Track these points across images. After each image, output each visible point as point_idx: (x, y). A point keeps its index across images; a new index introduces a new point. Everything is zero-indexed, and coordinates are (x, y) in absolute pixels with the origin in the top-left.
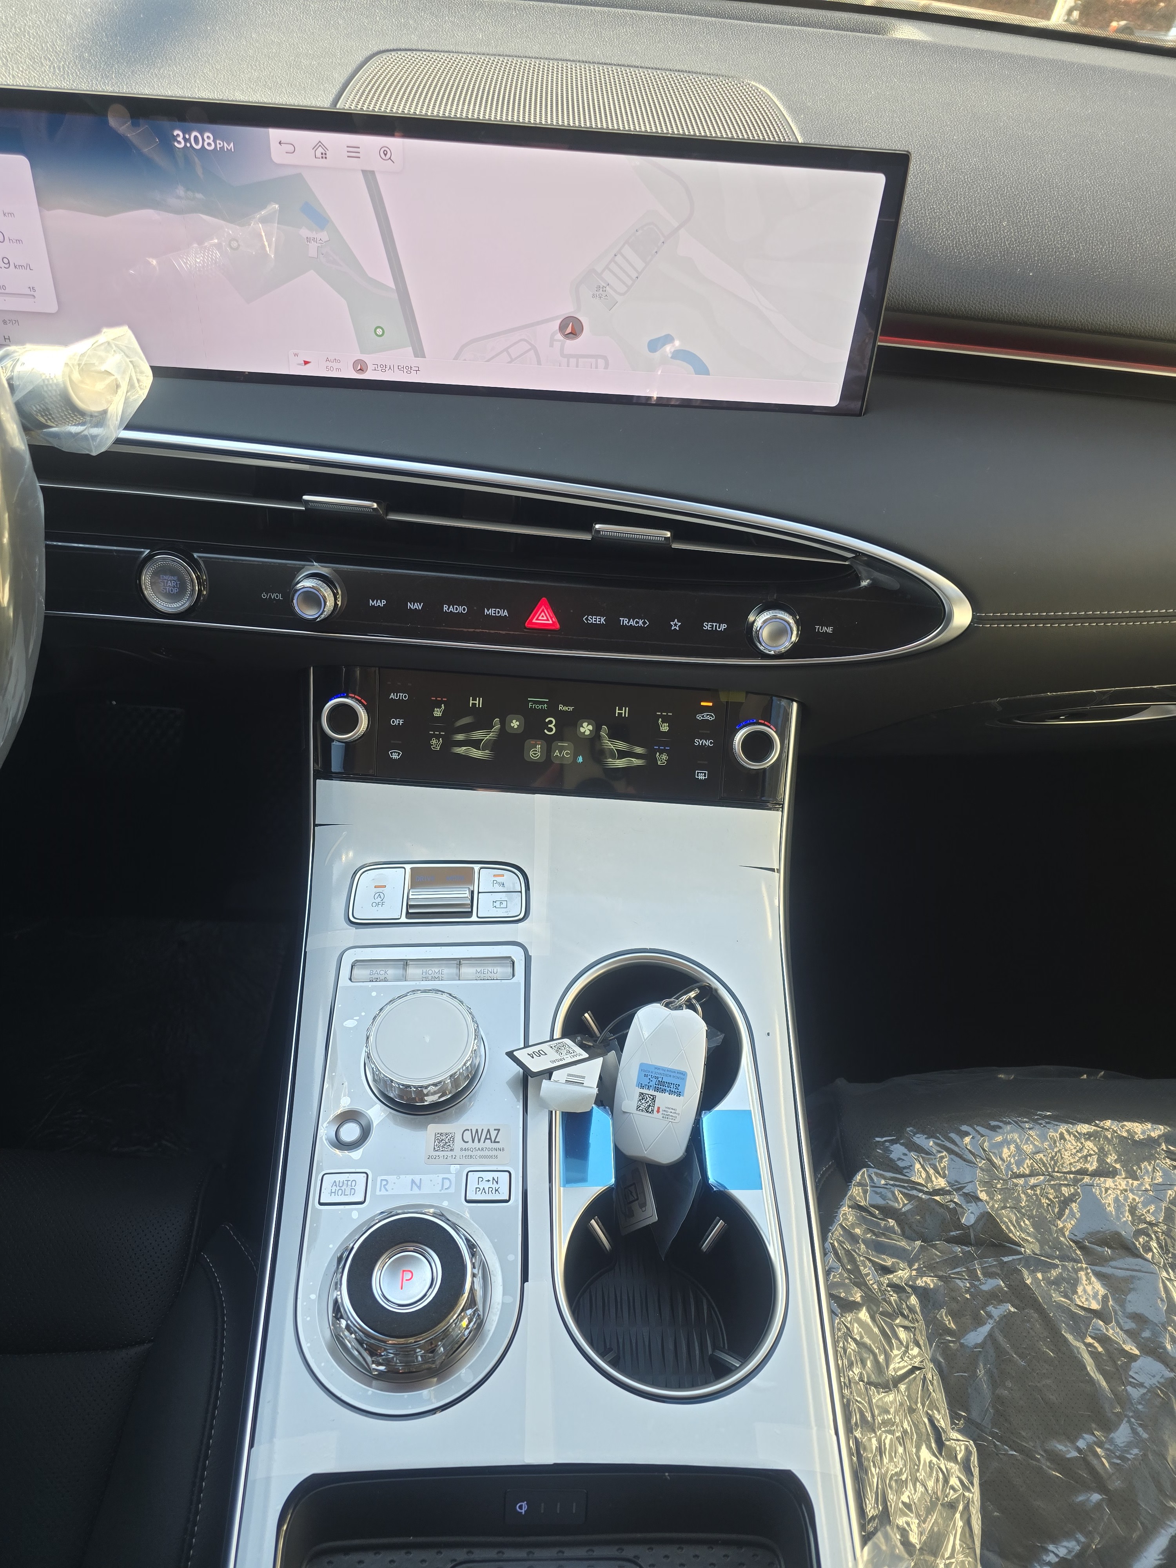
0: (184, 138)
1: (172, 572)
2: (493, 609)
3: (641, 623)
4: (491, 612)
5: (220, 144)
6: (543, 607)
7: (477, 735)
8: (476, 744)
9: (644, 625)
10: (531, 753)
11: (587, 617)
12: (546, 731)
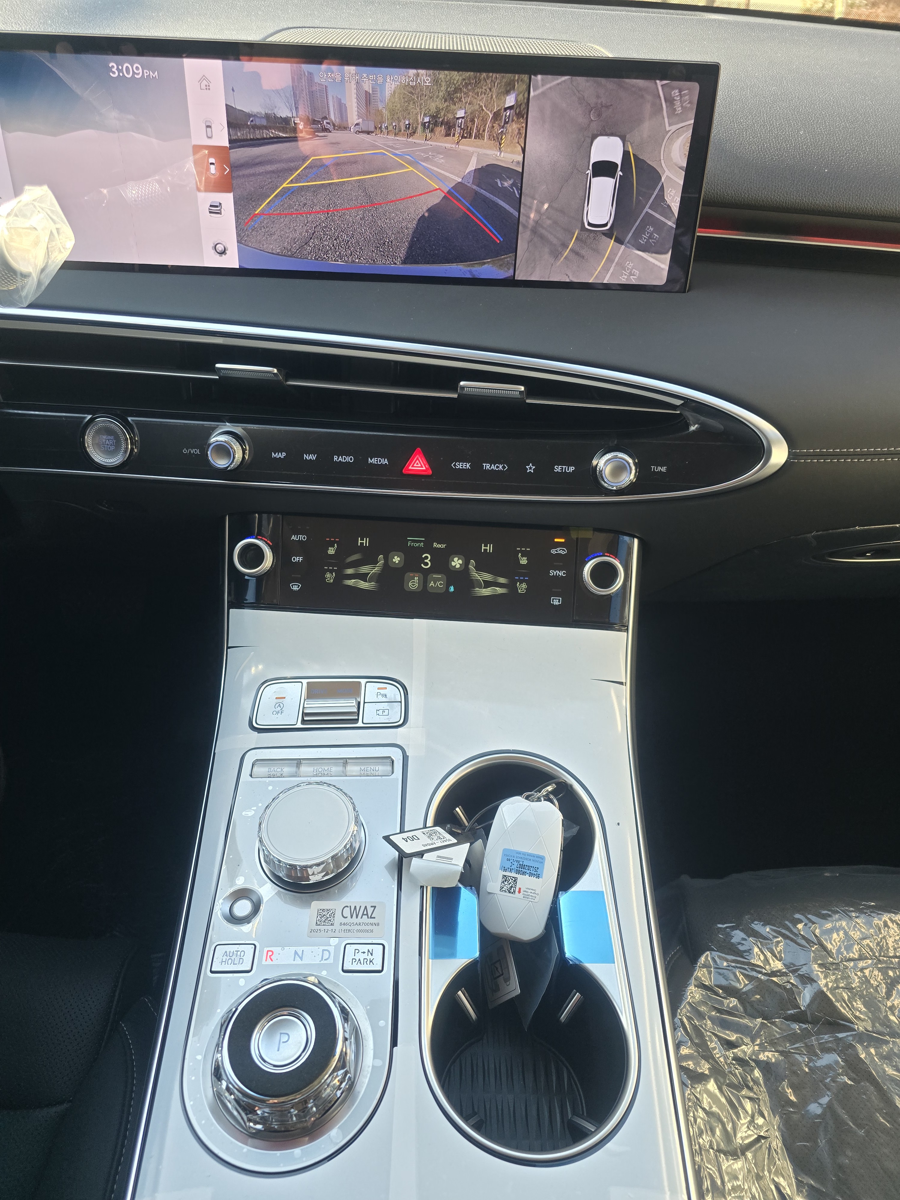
0: (118, 69)
1: (109, 431)
2: (375, 459)
3: (501, 467)
4: (373, 461)
5: (146, 73)
6: (418, 456)
7: (364, 569)
8: (363, 577)
9: (504, 469)
10: (410, 584)
11: (455, 464)
12: (422, 565)
